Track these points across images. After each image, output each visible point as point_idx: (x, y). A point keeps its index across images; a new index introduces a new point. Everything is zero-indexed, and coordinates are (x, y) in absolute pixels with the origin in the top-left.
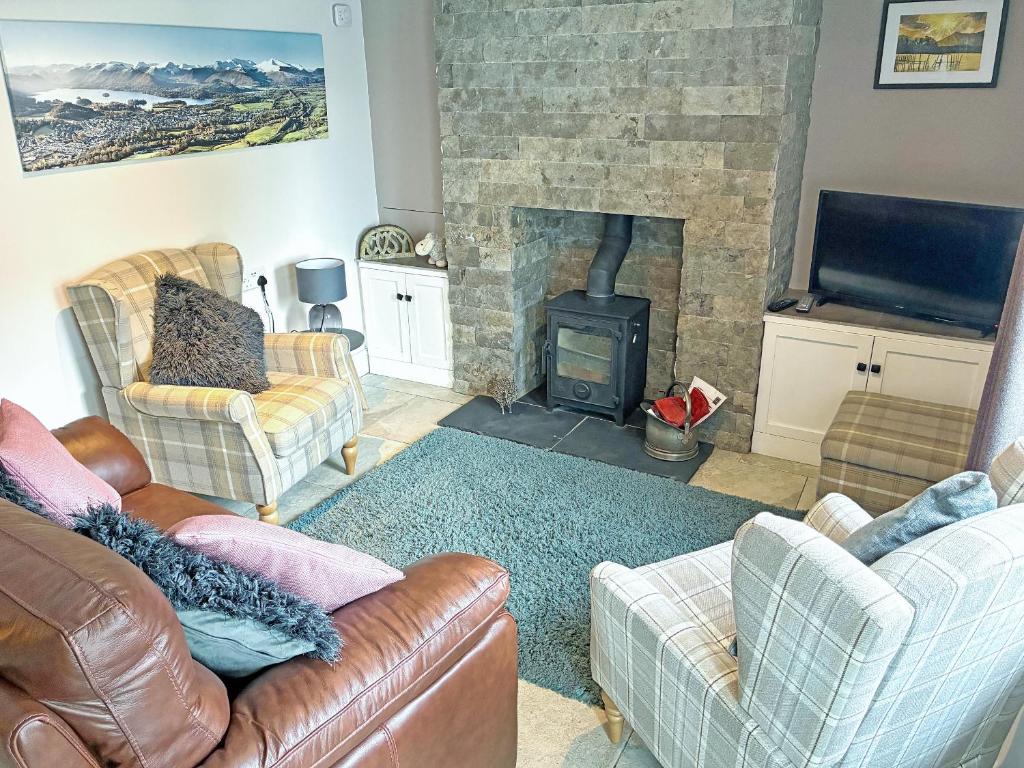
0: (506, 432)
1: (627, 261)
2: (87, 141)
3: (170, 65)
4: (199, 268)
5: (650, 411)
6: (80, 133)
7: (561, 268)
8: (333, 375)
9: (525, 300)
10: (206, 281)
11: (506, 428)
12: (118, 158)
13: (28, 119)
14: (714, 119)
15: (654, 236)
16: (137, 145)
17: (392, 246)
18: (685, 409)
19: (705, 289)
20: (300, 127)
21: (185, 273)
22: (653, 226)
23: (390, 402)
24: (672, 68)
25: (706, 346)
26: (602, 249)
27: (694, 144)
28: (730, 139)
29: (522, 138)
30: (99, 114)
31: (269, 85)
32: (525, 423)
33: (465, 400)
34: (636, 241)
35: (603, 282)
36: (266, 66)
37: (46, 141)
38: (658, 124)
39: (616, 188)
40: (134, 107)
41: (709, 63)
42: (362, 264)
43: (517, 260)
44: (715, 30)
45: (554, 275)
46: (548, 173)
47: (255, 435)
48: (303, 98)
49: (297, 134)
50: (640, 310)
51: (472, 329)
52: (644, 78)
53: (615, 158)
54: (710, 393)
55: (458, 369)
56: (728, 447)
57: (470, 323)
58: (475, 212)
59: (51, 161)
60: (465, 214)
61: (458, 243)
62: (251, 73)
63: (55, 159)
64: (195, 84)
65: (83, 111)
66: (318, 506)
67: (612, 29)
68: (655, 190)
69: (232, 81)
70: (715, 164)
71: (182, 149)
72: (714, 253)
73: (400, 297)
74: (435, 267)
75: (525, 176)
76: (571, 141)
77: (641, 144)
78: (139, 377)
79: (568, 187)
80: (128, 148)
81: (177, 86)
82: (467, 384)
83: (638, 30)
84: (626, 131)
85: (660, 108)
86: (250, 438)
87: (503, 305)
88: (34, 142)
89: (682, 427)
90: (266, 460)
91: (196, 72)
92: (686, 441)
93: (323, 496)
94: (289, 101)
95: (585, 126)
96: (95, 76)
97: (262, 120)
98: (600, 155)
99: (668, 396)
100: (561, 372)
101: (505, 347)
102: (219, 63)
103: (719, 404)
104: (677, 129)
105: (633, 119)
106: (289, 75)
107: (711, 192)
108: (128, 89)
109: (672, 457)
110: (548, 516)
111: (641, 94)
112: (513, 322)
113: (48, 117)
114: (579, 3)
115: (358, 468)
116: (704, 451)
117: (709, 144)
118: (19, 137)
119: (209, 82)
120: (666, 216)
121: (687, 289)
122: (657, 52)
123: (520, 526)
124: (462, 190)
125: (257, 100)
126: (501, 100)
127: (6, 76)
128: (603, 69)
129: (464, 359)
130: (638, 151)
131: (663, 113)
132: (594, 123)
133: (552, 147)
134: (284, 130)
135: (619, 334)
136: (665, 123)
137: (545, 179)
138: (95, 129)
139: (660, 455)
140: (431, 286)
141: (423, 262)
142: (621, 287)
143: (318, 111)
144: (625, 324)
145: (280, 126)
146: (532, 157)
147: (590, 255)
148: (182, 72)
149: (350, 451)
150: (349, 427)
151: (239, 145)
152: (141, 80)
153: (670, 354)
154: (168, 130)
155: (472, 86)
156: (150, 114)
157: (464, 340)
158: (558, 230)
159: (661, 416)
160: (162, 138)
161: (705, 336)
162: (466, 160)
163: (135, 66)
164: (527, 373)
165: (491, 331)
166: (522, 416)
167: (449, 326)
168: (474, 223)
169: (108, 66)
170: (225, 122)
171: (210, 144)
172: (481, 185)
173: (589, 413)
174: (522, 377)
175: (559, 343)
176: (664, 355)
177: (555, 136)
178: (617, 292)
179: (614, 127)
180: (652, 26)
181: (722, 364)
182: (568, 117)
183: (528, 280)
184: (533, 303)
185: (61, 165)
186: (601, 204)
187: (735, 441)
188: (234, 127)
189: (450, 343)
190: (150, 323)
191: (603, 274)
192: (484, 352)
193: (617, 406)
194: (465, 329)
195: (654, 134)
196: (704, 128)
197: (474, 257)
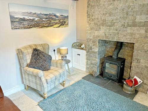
0: (94, 82)
1: (121, 51)
2: (24, 25)
3: (41, 13)
4: (42, 47)
5: (125, 82)
6: (23, 23)
7: (108, 51)
8: (62, 68)
9: (100, 57)
10: (43, 50)
11: (94, 81)
12: (29, 28)
13: (13, 20)
14: (142, 22)
15: (127, 46)
16: (33, 26)
17: (78, 46)
18: (133, 83)
19: (139, 58)
20: (63, 25)
21: (39, 48)
22: (127, 44)
23: (74, 73)
24: (134, 12)
25: (138, 70)
26: (116, 48)
27: (138, 28)
28: (146, 26)
29: (101, 27)
30: (27, 20)
31: (58, 18)
32: (98, 80)
33: (88, 74)
34: (123, 47)
35: (116, 55)
36: (58, 15)
37: (16, 24)
38: (130, 23)
39: (119, 36)
40: (33, 20)
41: (142, 11)
42: (73, 49)
43: (99, 49)
44: (144, 4)
45: (106, 52)
46: (106, 33)
47: (43, 79)
48: (64, 20)
49: (63, 26)
50: (123, 61)
51: (90, 61)
52: (127, 14)
53: (120, 30)
54: (139, 80)
55: (87, 68)
56: (142, 92)
57: (89, 60)
58: (92, 40)
59: (17, 28)
60: (90, 41)
61: (89, 46)
62: (55, 16)
63: (18, 27)
64: (45, 17)
65: (24, 20)
66: (56, 93)
67: (121, 5)
68: (129, 37)
69: (52, 17)
70: (143, 31)
71: (42, 27)
72: (141, 50)
73: (78, 55)
74: (84, 50)
75: (102, 34)
76: (111, 27)
77: (126, 28)
78: (27, 66)
79: (110, 36)
80: (31, 27)
81: (41, 17)
82: (88, 71)
83: (127, 5)
84: (122, 25)
85: (131, 20)
86: (42, 80)
87: (96, 58)
88: (14, 24)
89: (132, 87)
90: (45, 85)
91: (45, 15)
92: (132, 90)
93: (58, 91)
94: (62, 21)
95: (114, 24)
96: (26, 14)
97: (56, 23)
98: (117, 30)
99: (128, 79)
100: (106, 71)
101: (96, 65)
102: (50, 14)
103: (141, 83)
104: (134, 24)
105: (124, 23)
106: (62, 16)
107: (141, 38)
108: (32, 16)
109: (129, 93)
110: (100, 104)
111: (126, 18)
112: (97, 61)
113: (17, 20)
114: (114, 1)
115: (66, 86)
116: (136, 92)
117: (141, 28)
118: (11, 23)
119: (47, 17)
120: (130, 42)
121: (134, 57)
122: (131, 9)
123: (94, 105)
124: (90, 36)
125: (56, 20)
126: (98, 20)
127: (9, 12)
128: (119, 13)
129: (88, 67)
130: (125, 29)
131: (131, 21)
132: (116, 24)
133: (107, 29)
134: (60, 25)
135: (119, 65)
136: (131, 23)
137: (105, 35)
138: (26, 23)
139: (126, 92)
140: (83, 53)
141: (82, 49)
142: (119, 56)
143: (67, 23)
144: (120, 63)
145: (59, 25)
146: (103, 30)
147: (113, 49)
148: (43, 14)
149: (64, 82)
150: (64, 78)
151: (52, 27)
152: (35, 15)
153: (129, 70)
154: (39, 24)
155: (93, 18)
156: (36, 21)
157: (88, 63)
158: (107, 44)
159: (127, 84)
160: (38, 25)
161: (138, 67)
162: (91, 31)
163: (34, 13)
164: (100, 70)
165: (93, 62)
166: (98, 79)
167: (86, 60)
168: (92, 42)
169: (29, 12)
170: (50, 23)
171: (47, 27)
172: (93, 35)
173: (111, 80)
174: (99, 71)
175: (106, 66)
176: (128, 70)
177: (108, 26)
178: (118, 57)
179: (120, 24)
180: (130, 4)
181: (142, 74)
182: (111, 23)
183: (101, 53)
184: (101, 57)
185: (19, 28)
186: (116, 40)
187: (143, 91)
188: (51, 24)
189: (86, 63)
190: (31, 56)
191: (116, 53)
192: (92, 66)
193: (117, 80)
194: (89, 61)
195: (129, 26)
196: (140, 24)
197: (91, 48)
